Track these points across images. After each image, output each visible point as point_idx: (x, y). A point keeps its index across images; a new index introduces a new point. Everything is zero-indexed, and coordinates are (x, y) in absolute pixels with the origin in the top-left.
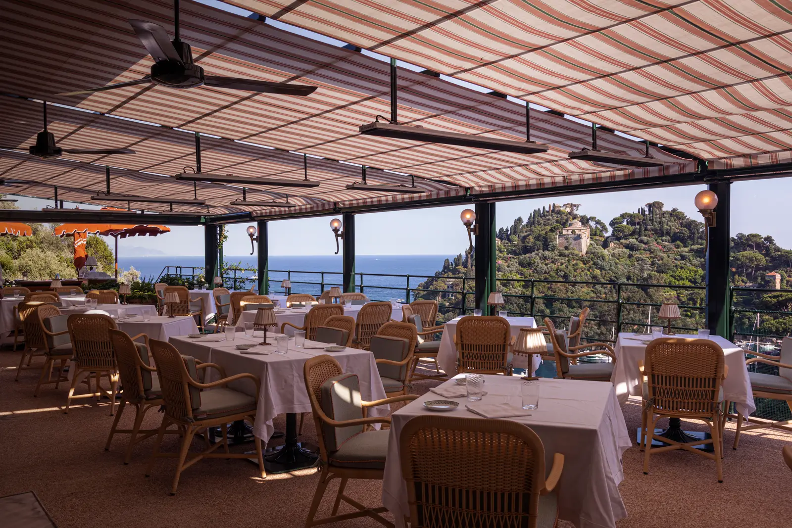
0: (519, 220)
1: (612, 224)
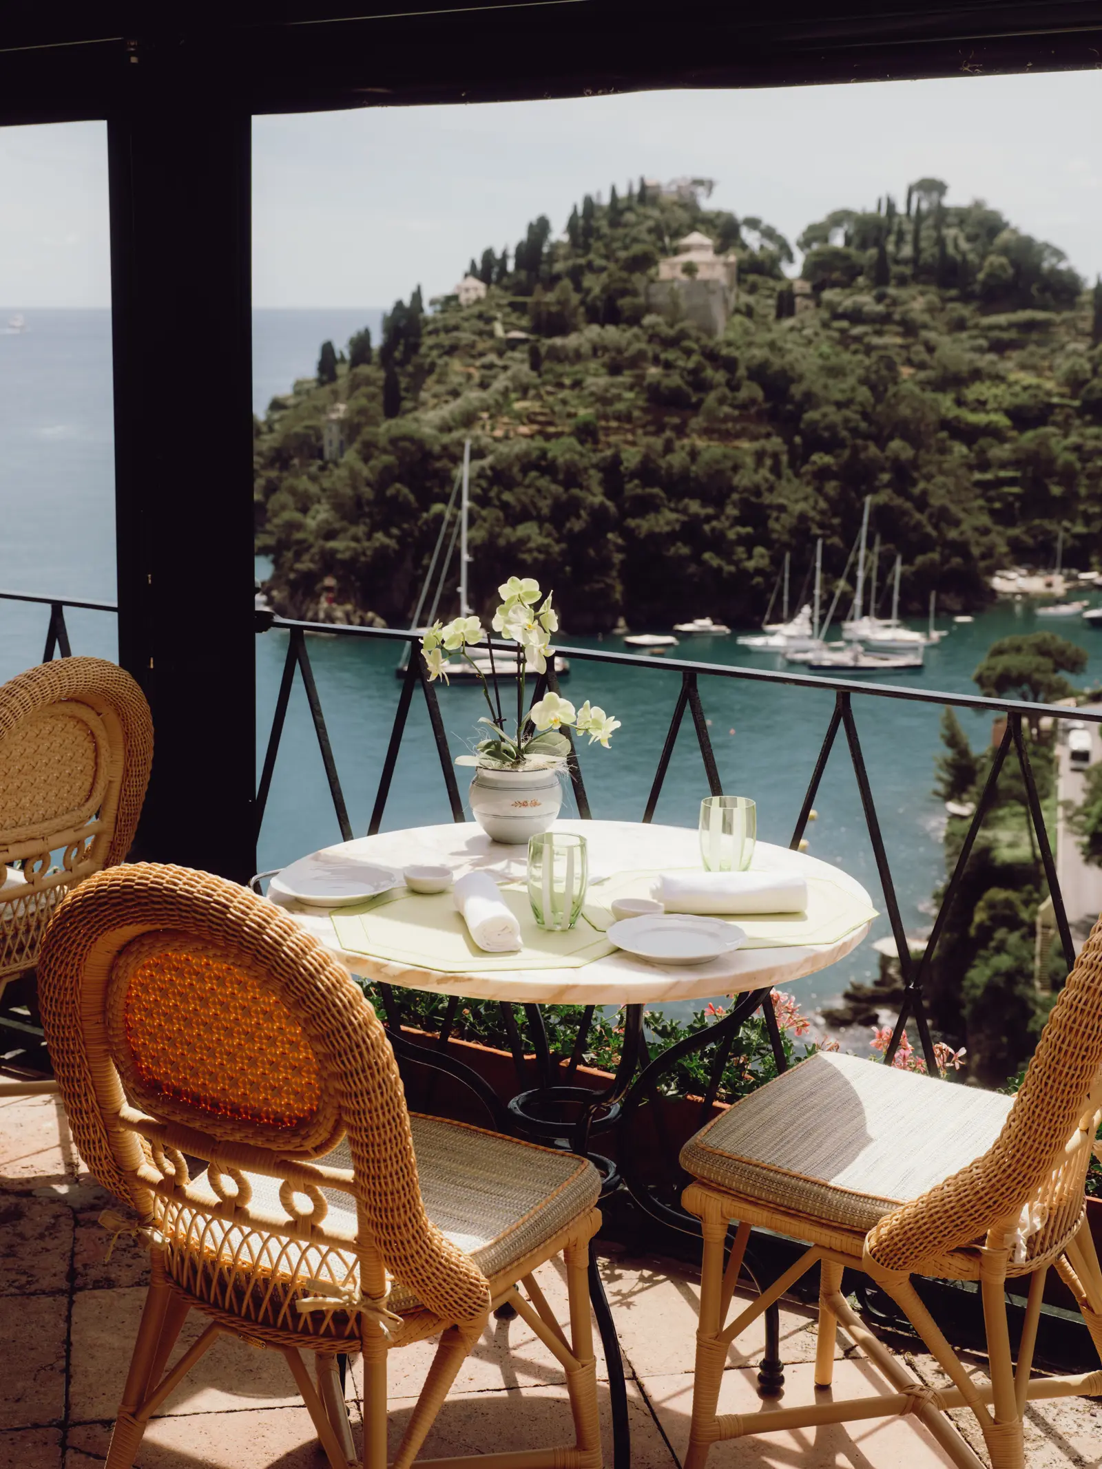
0: (540, 229)
1: (805, 243)
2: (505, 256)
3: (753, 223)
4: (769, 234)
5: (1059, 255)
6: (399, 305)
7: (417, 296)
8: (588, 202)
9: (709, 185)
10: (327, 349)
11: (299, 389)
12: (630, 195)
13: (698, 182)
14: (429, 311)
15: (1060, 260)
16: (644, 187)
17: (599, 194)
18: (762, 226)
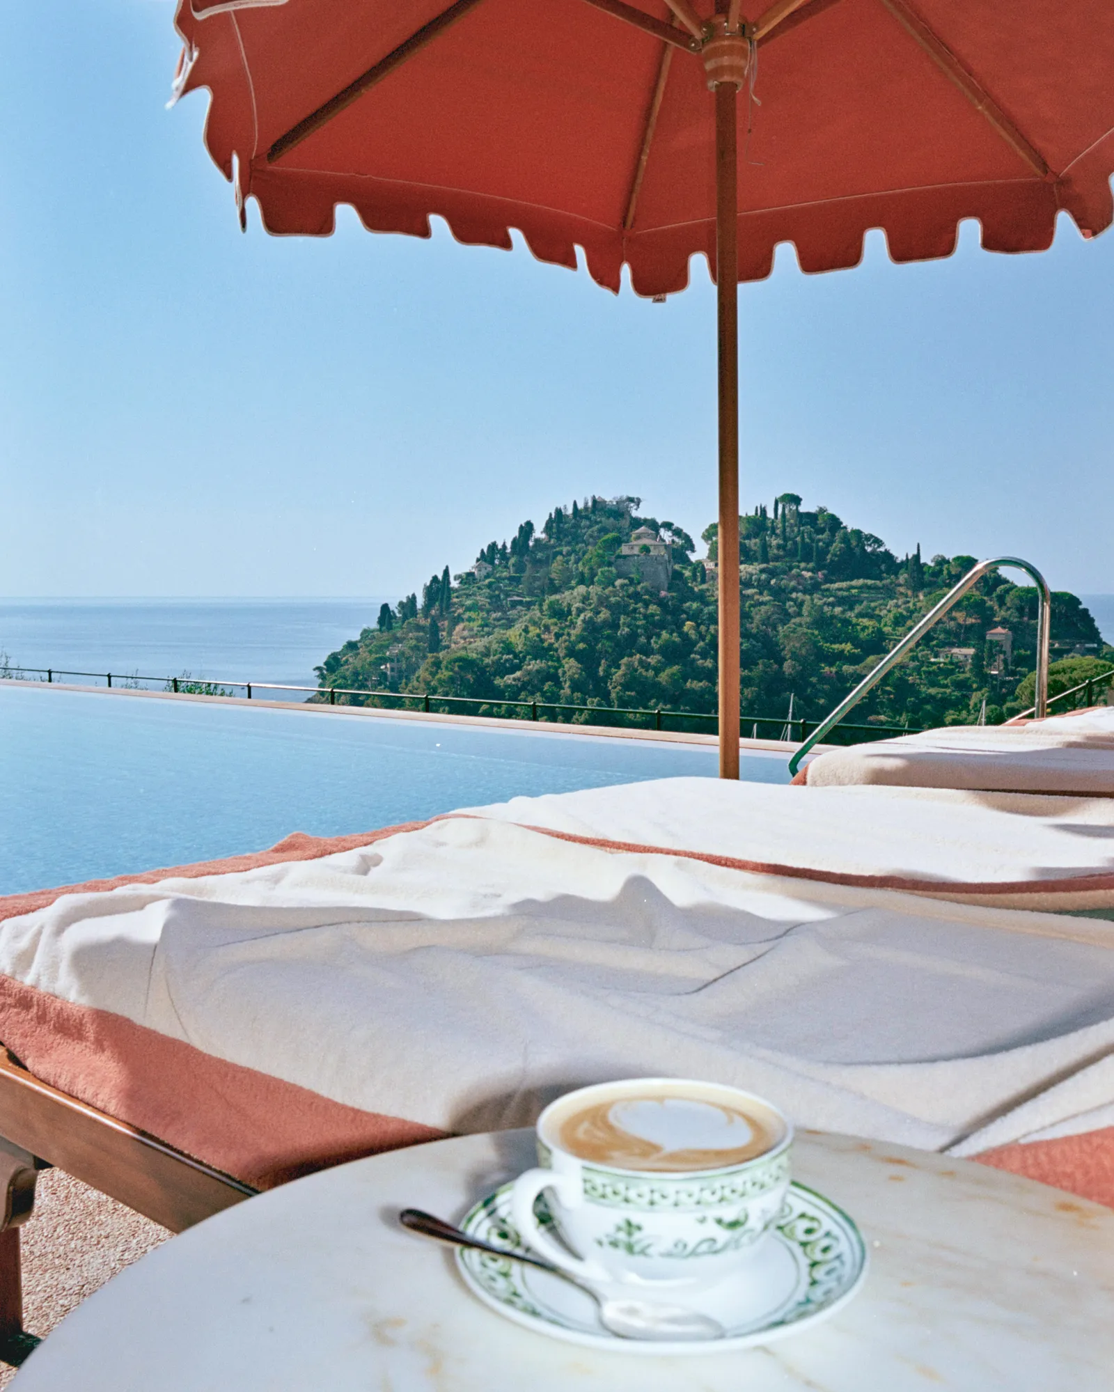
1: (704, 539)
2: (504, 546)
3: (668, 526)
4: (678, 532)
5: (879, 542)
6: (435, 578)
7: (446, 572)
8: (558, 512)
9: (638, 502)
10: (385, 608)
11: (366, 633)
12: (586, 508)
13: (631, 500)
14: (454, 584)
15: (879, 547)
16: (595, 501)
17: (565, 508)
18: (674, 527)
